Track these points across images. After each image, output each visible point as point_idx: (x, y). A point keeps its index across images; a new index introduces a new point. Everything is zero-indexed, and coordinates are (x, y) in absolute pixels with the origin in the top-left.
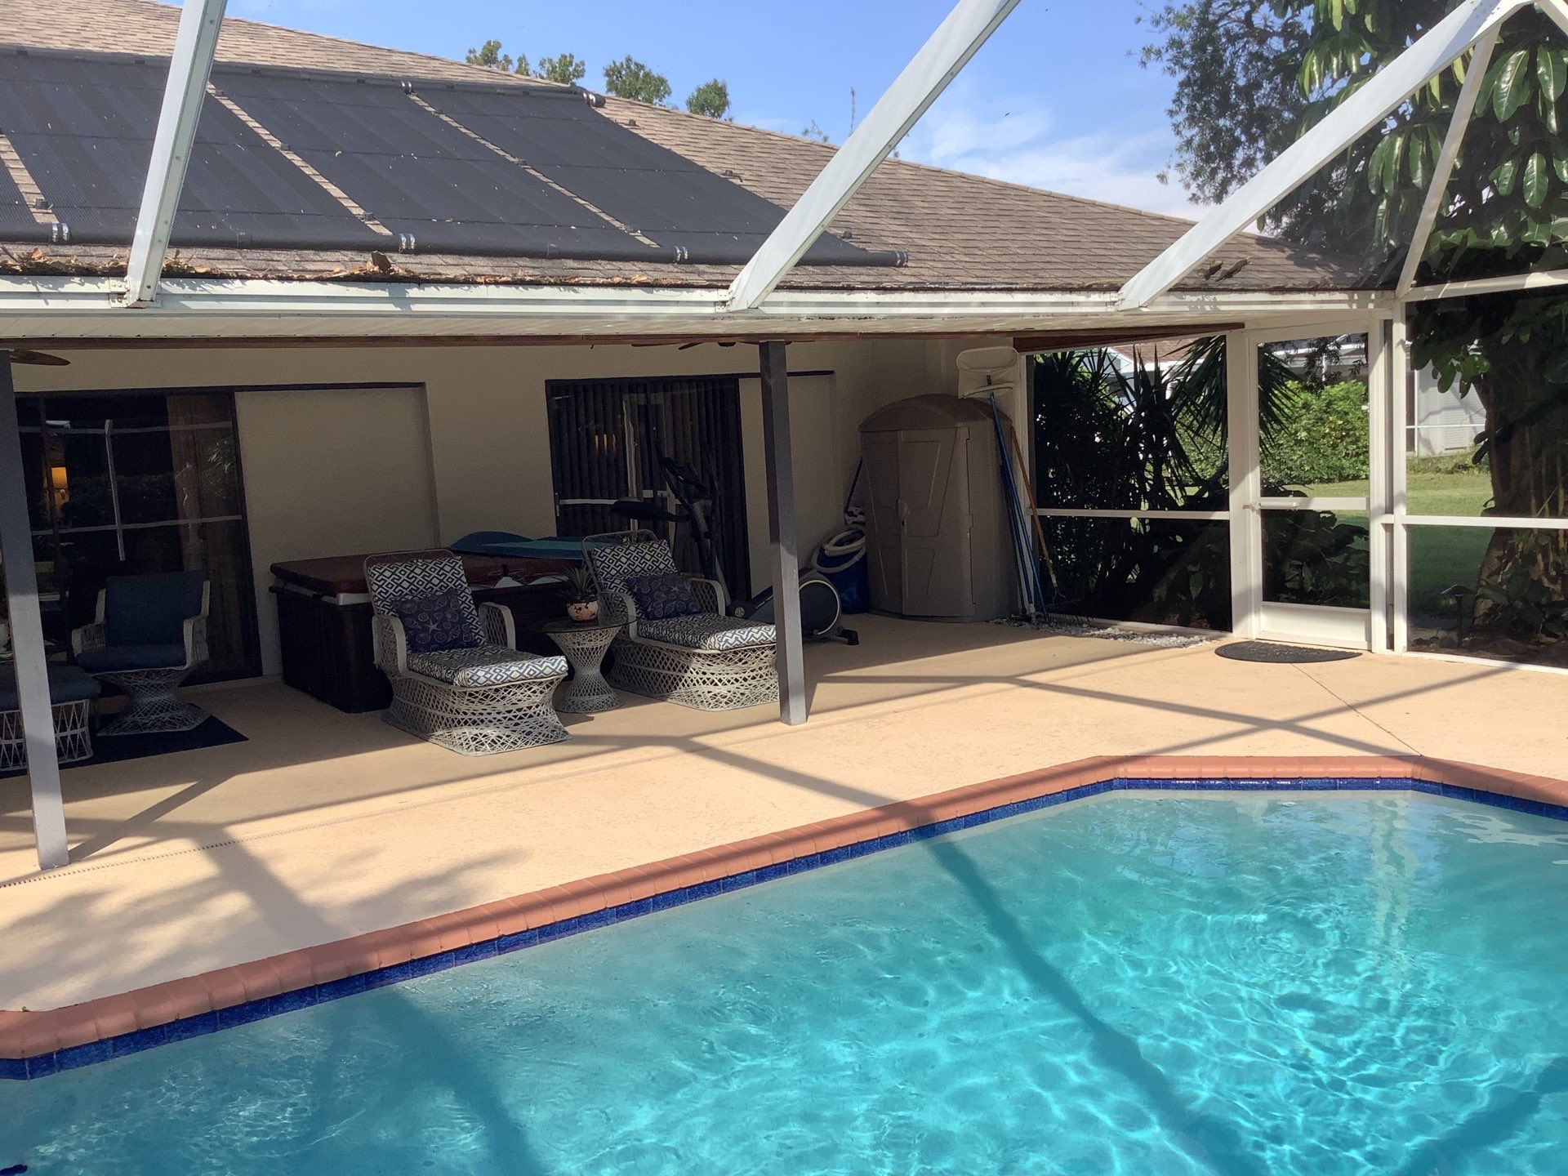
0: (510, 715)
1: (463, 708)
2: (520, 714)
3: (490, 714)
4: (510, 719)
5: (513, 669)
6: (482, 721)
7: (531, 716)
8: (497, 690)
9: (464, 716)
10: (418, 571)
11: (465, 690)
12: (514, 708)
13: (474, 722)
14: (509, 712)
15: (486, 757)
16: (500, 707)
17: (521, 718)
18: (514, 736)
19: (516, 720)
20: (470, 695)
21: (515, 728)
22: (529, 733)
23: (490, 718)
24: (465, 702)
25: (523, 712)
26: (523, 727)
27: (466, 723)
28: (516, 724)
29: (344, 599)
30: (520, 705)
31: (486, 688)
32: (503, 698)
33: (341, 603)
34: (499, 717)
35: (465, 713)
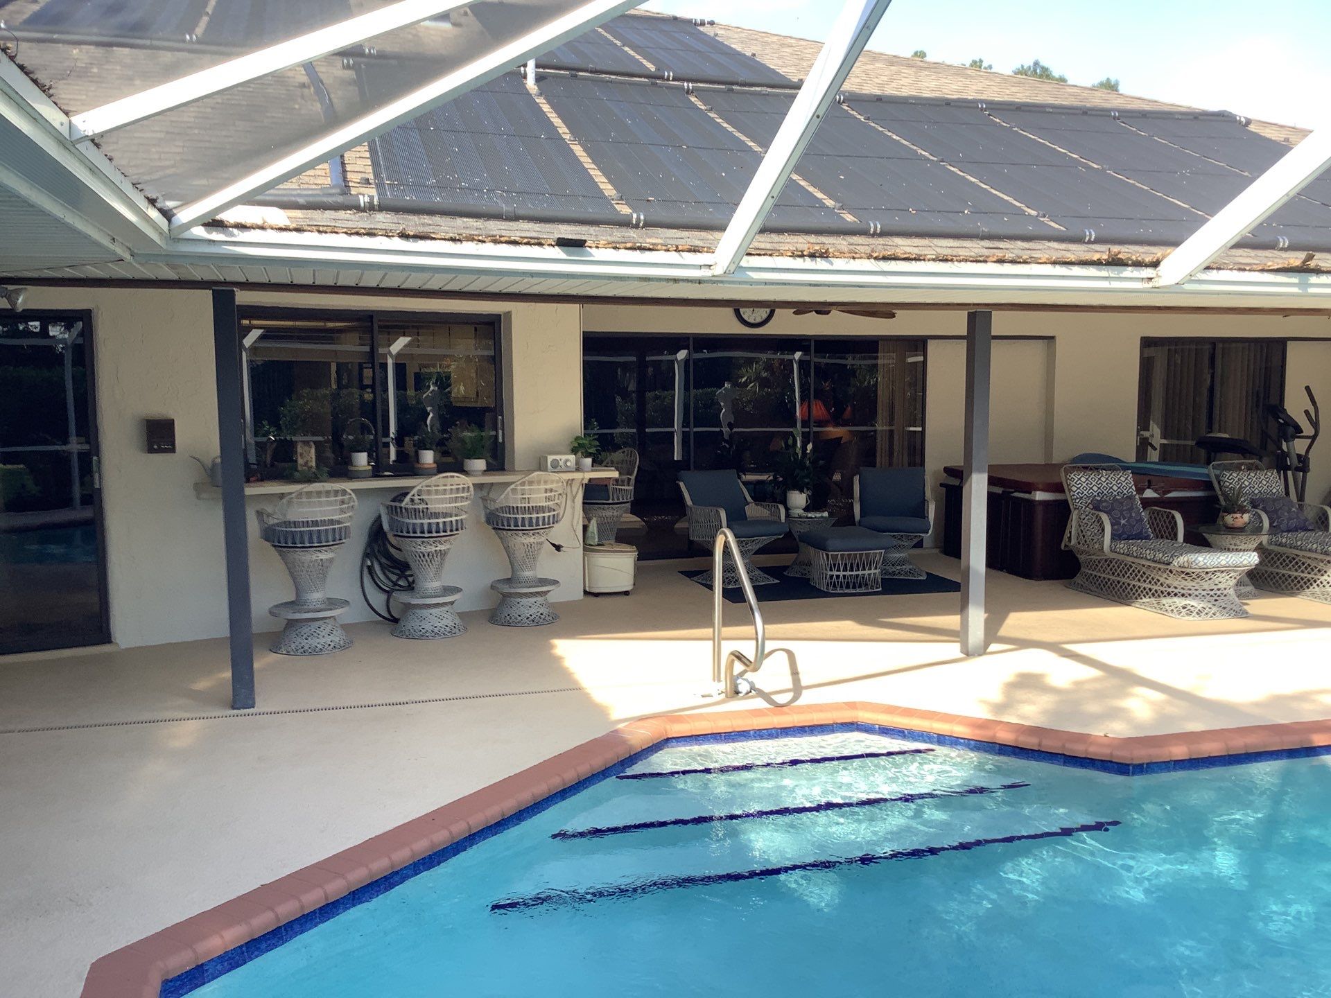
0: (1212, 593)
1: (1176, 583)
2: (1219, 593)
3: (1196, 590)
4: (1211, 596)
5: (1222, 558)
6: (1190, 595)
7: (1225, 596)
8: (1207, 573)
9: (1174, 590)
10: (1103, 479)
11: (1183, 570)
12: (1215, 588)
13: (1183, 595)
14: (1212, 590)
15: (1192, 622)
16: (1206, 585)
17: (1219, 596)
18: (1214, 609)
19: (1216, 597)
20: (1187, 574)
21: (1215, 603)
22: (1224, 608)
23: (1197, 593)
24: (1180, 579)
25: (1220, 592)
26: (1219, 603)
27: (1176, 595)
28: (1216, 600)
29: (1039, 496)
30: (1220, 586)
31: (1201, 570)
32: (1210, 579)
33: (1037, 499)
34: (1204, 593)
35: (1176, 588)
